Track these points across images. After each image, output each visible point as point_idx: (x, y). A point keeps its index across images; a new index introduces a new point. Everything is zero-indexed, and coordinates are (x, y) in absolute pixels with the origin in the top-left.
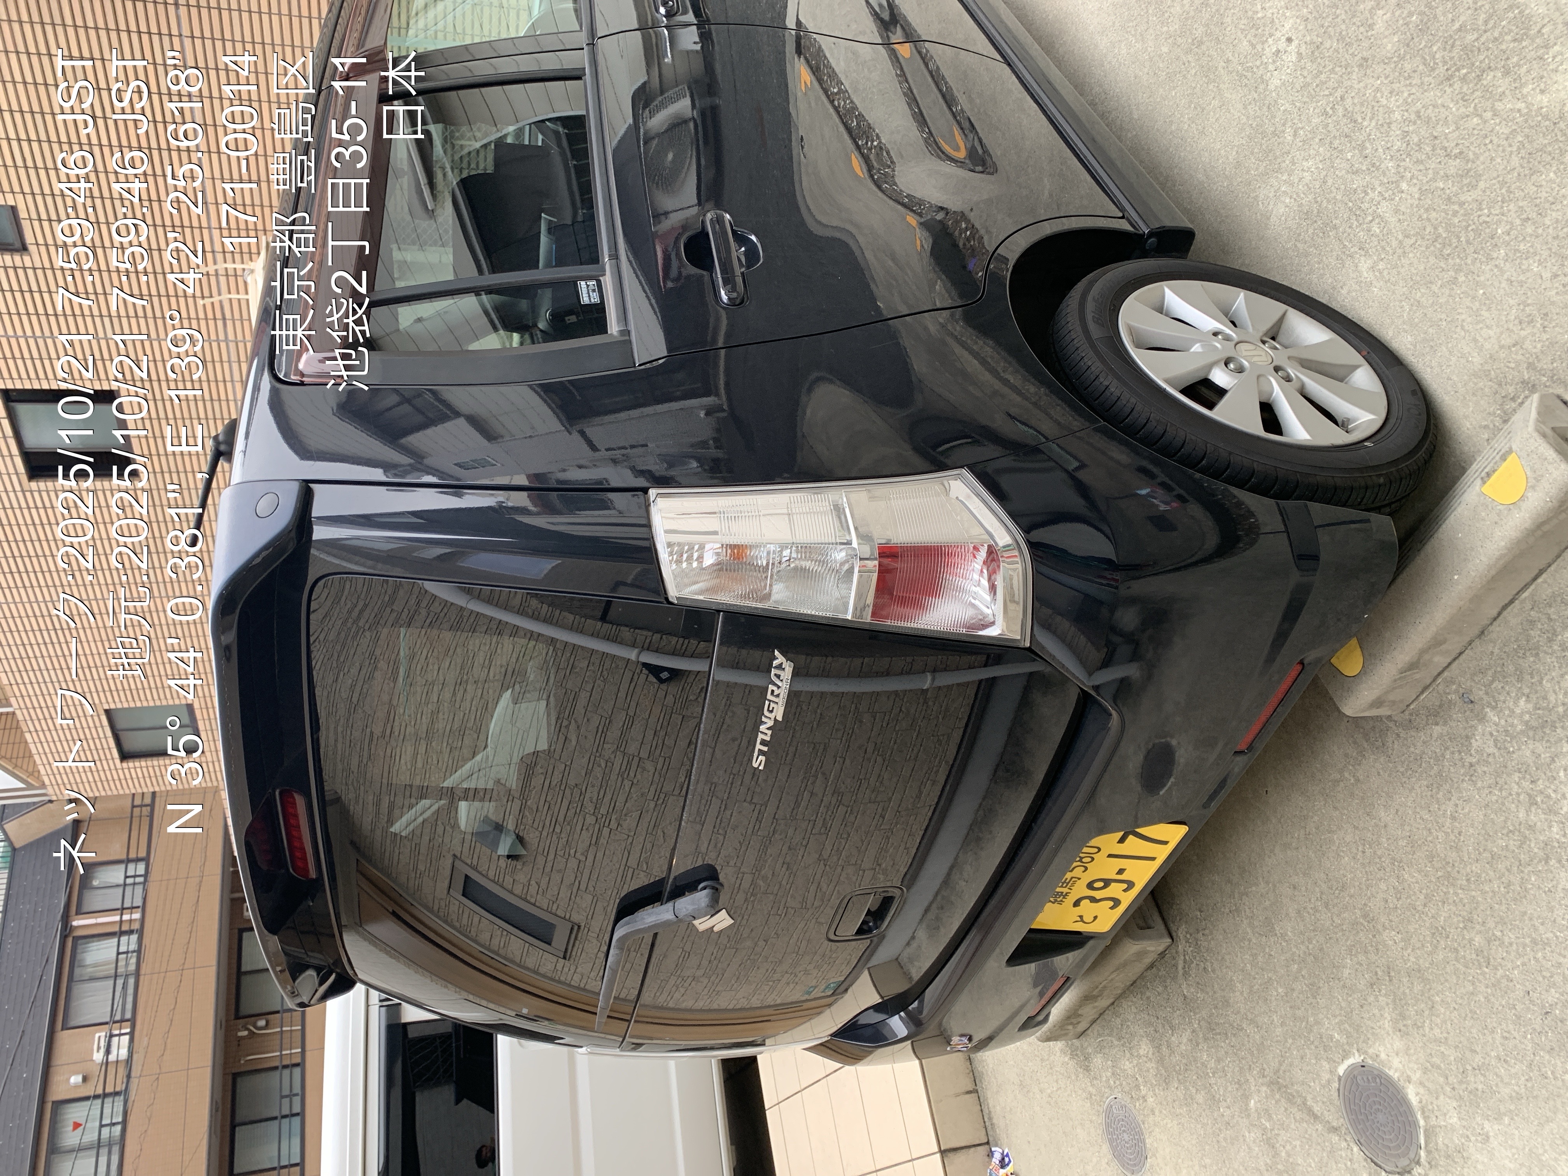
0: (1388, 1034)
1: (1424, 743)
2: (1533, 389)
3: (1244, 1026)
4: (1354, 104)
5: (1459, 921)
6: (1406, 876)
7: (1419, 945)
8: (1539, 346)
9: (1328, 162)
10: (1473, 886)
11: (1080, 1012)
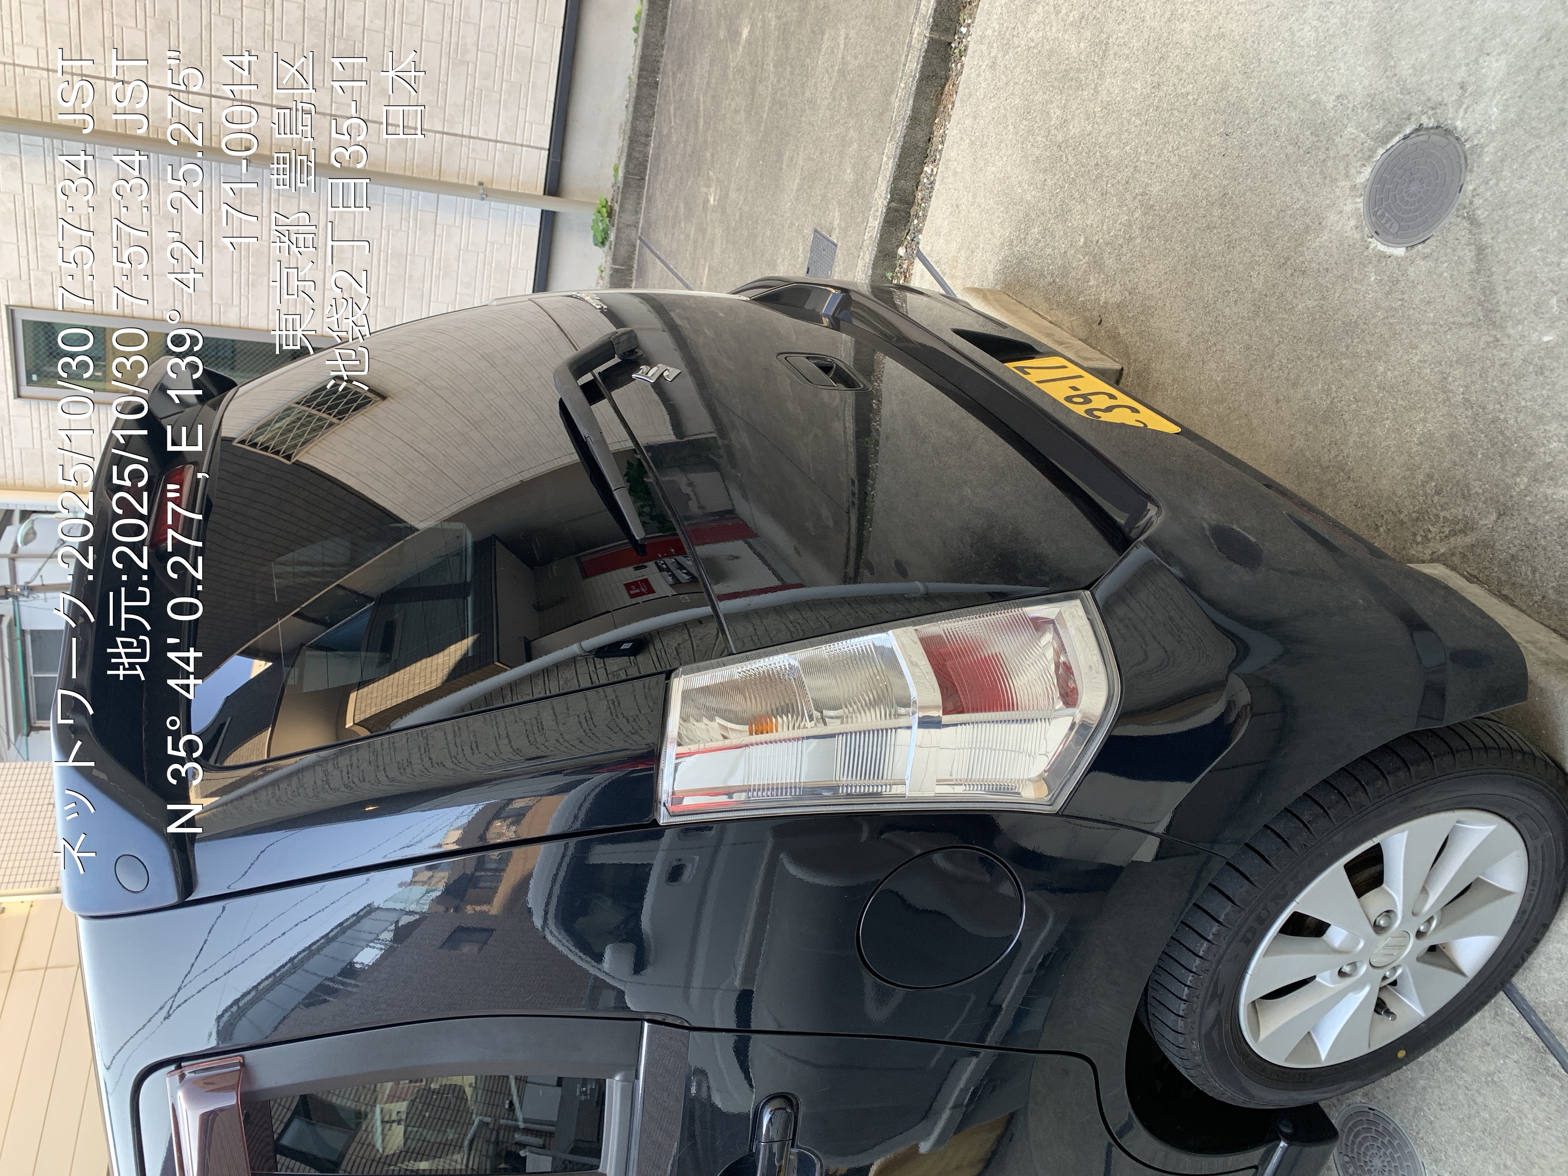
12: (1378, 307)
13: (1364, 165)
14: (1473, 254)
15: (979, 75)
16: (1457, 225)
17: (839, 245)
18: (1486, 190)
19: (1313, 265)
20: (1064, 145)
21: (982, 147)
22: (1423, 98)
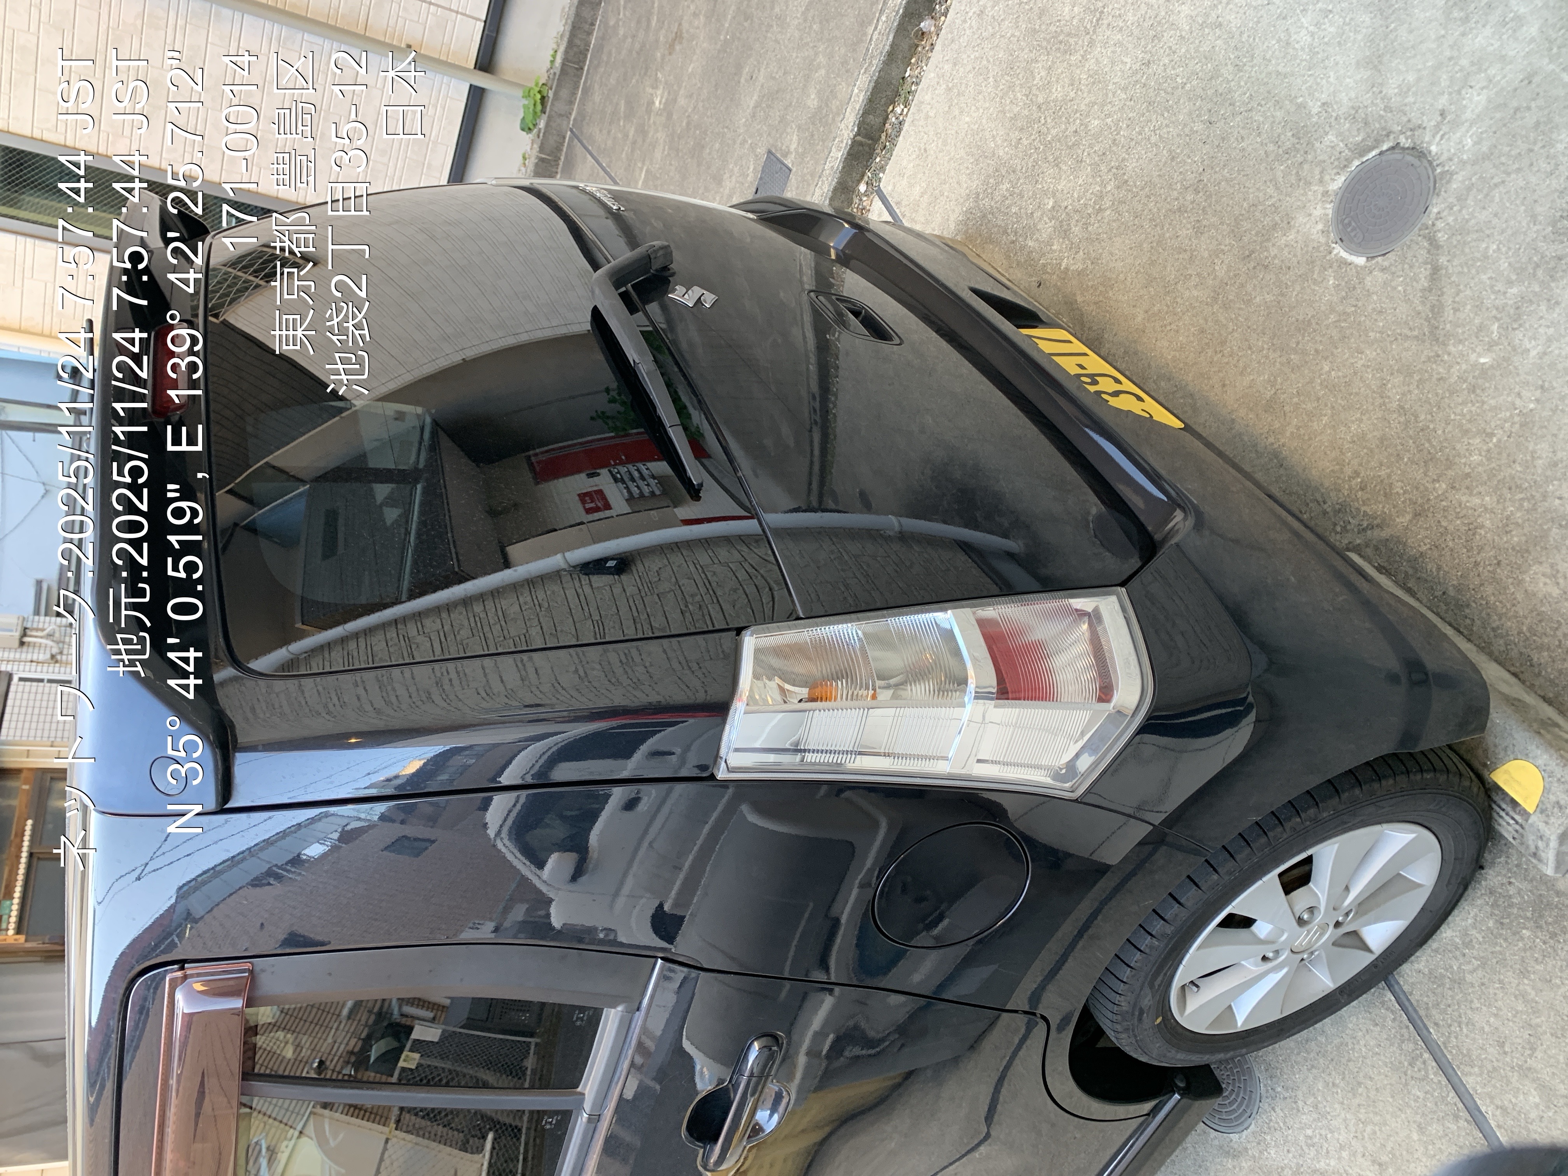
0: (1298, 232)
12: (1332, 310)
13: (1338, 173)
14: (1428, 273)
15: (965, 21)
16: (1417, 243)
17: (794, 170)
18: (1449, 214)
19: (1276, 261)
20: (1044, 107)
21: (959, 94)
22: (1405, 119)
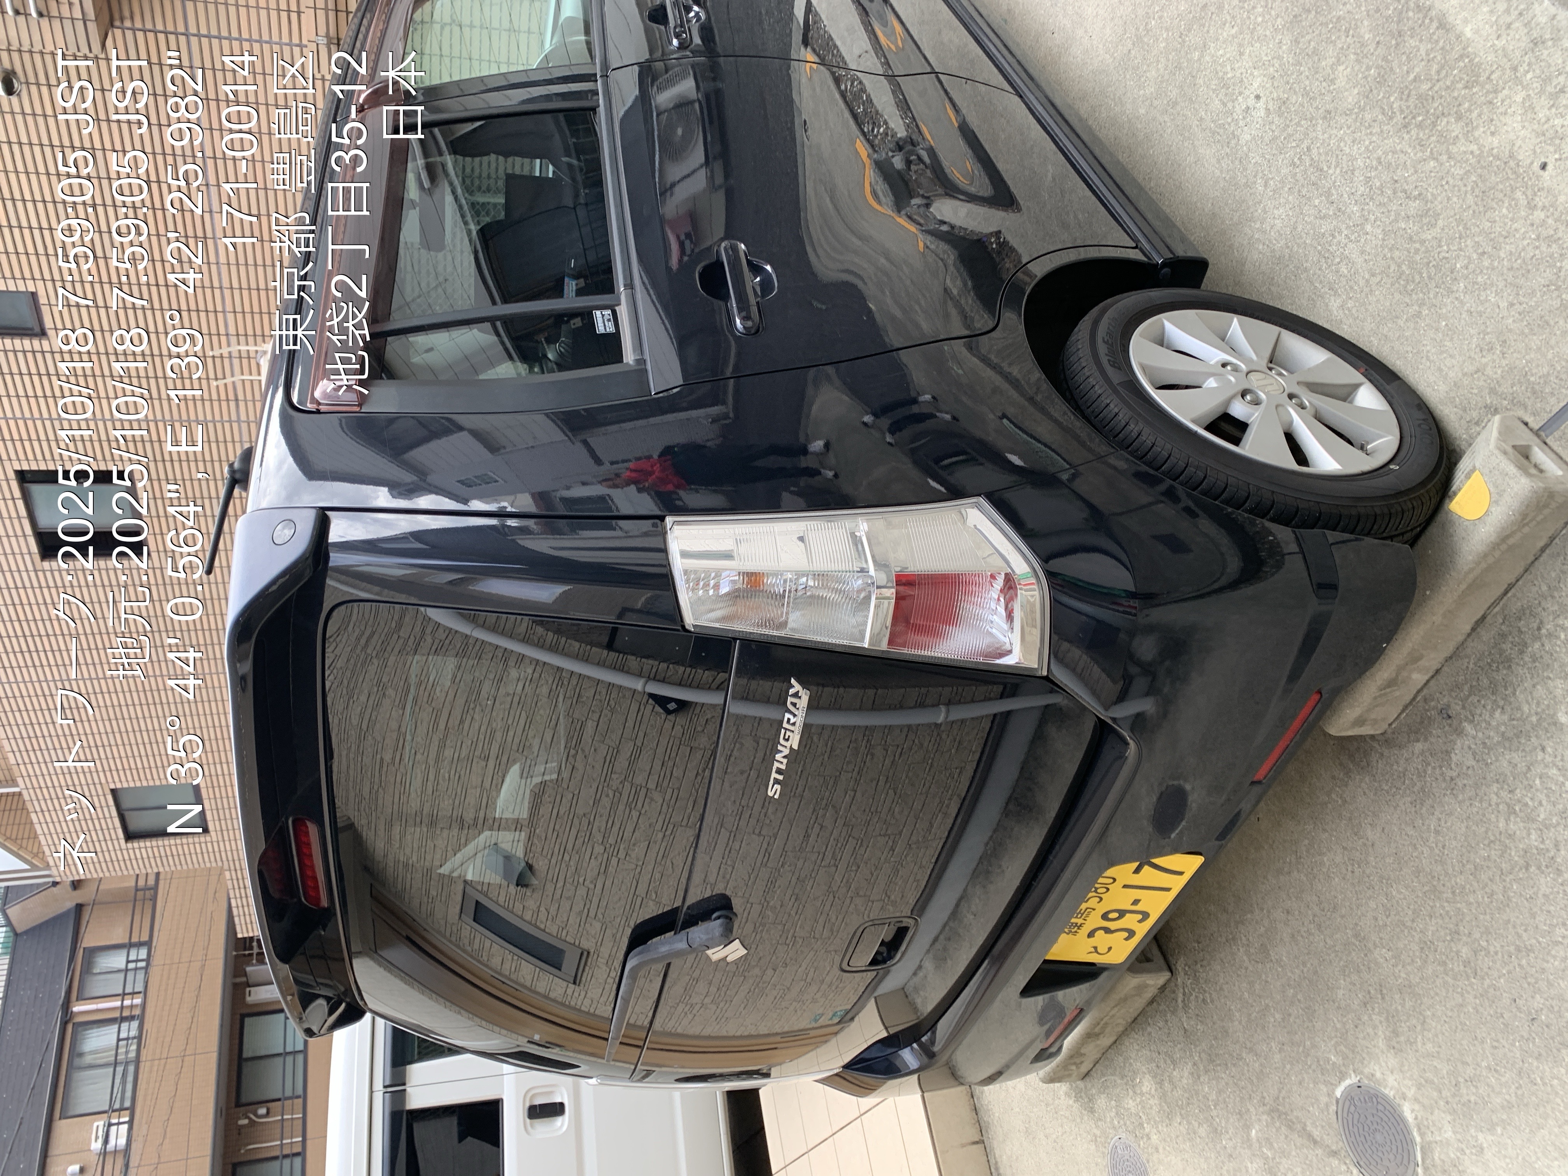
0: (1383, 1052)
1: (1407, 760)
2: (1496, 411)
3: (1244, 1055)
4: (1319, 154)
5: (1446, 934)
6: (1394, 893)
7: (1409, 960)
8: (1499, 372)
9: (1297, 209)
10: (1458, 898)
11: (1083, 1051)
